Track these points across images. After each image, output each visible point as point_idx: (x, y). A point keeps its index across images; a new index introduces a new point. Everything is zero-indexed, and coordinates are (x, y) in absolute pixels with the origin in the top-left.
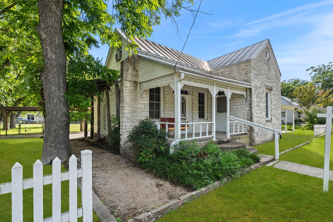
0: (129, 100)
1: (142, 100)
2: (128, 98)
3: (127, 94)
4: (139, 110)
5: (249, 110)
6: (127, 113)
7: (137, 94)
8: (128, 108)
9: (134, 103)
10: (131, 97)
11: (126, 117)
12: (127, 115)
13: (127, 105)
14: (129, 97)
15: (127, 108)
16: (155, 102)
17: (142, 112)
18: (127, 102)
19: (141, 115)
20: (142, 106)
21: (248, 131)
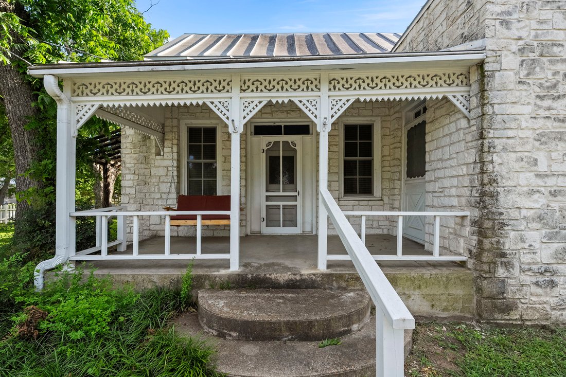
0: (133, 162)
1: (161, 159)
2: (131, 157)
3: (129, 151)
4: (154, 180)
5: (475, 162)
6: (129, 187)
7: (149, 148)
8: (132, 177)
9: (143, 166)
10: (136, 155)
11: (127, 194)
12: (128, 191)
13: (127, 172)
14: (132, 155)
15: (128, 177)
16: (202, 161)
17: (160, 184)
18: (128, 165)
19: (159, 189)
20: (162, 172)
21: (470, 252)
